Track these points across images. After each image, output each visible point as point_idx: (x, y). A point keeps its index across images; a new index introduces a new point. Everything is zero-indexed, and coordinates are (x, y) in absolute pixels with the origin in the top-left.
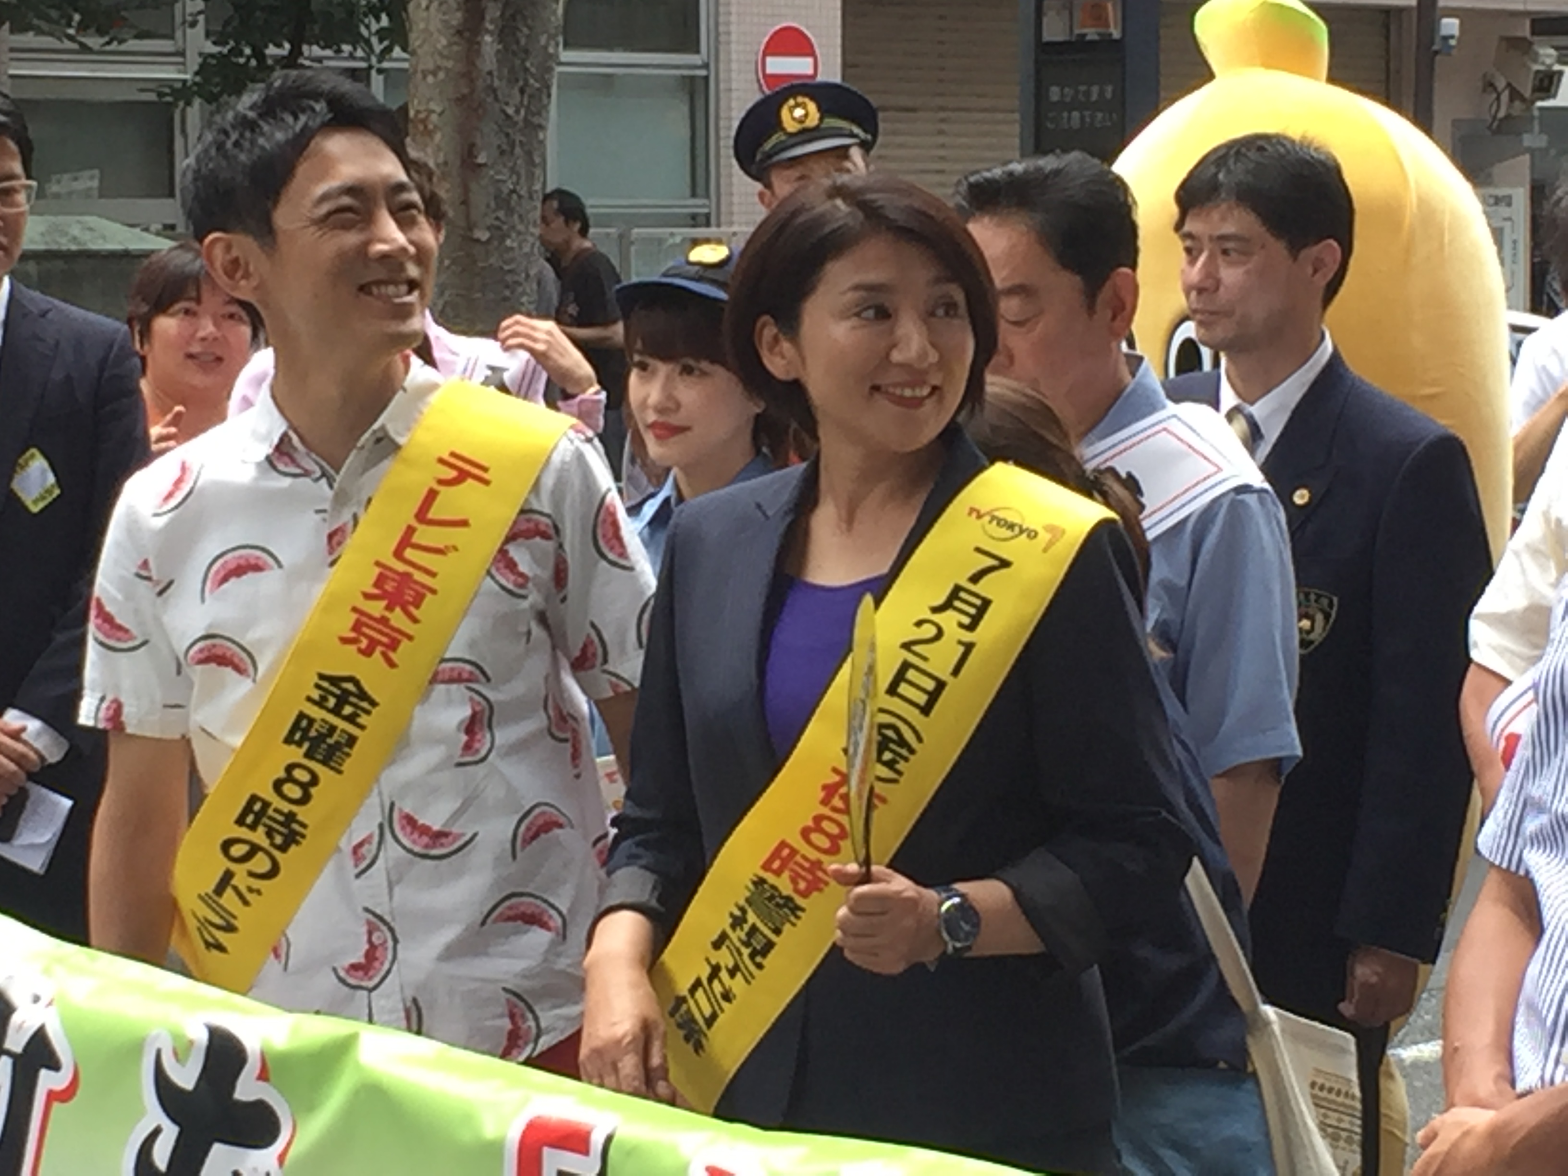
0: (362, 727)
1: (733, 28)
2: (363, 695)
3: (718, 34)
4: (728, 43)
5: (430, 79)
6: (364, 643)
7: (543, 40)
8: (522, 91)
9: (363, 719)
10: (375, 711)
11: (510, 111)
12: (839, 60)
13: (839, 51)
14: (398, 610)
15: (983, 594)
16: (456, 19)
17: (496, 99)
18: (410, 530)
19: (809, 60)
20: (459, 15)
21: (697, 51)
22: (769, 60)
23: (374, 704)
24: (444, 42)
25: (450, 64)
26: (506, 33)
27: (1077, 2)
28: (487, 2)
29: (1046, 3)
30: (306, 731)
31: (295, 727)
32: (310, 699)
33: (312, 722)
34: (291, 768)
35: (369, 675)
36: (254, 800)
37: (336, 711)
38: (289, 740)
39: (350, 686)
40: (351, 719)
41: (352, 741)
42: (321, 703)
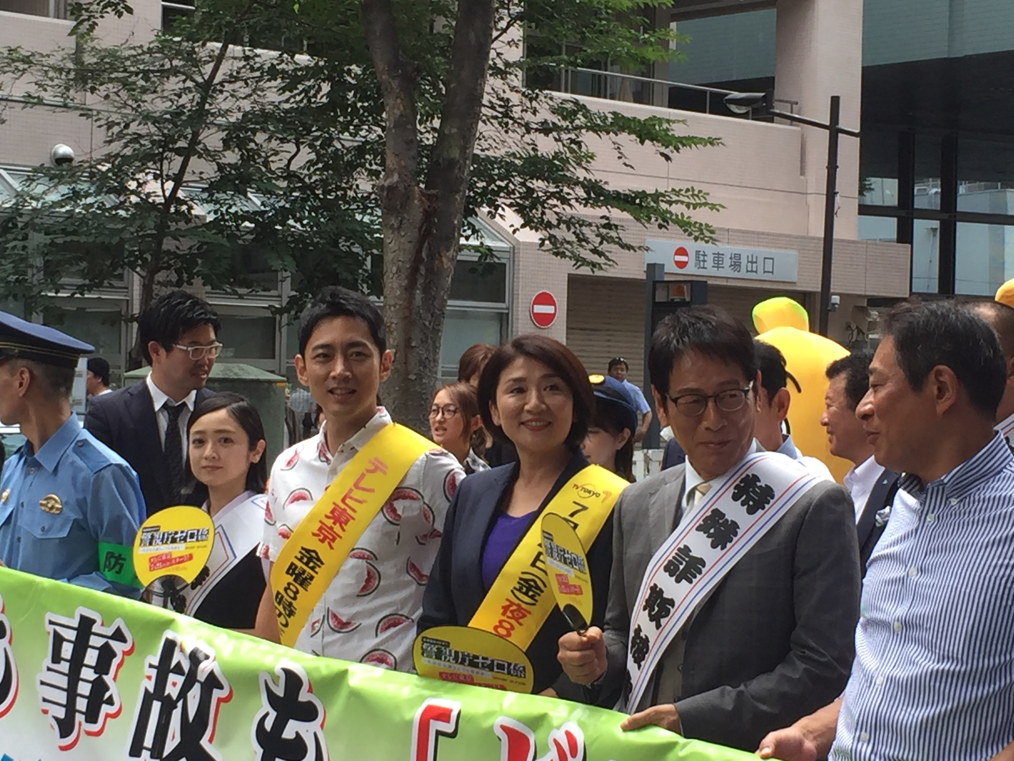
0: (317, 573)
1: (520, 292)
2: (319, 559)
3: (513, 294)
4: (518, 298)
5: (392, 308)
6: (322, 537)
7: (442, 293)
8: (432, 316)
9: (317, 569)
10: (323, 566)
11: (427, 323)
12: (565, 307)
13: (566, 303)
14: (338, 525)
15: (576, 522)
16: (404, 283)
17: (421, 318)
18: (351, 490)
19: (553, 307)
20: (406, 281)
21: (504, 302)
22: (535, 306)
23: (322, 563)
24: (398, 293)
25: (401, 302)
26: (426, 290)
27: (671, 285)
28: (418, 276)
29: (657, 285)
30: (294, 570)
31: (290, 568)
32: (296, 557)
33: (296, 567)
34: (289, 584)
35: (322, 550)
36: (278, 593)
37: (307, 564)
38: (287, 573)
39: (313, 554)
40: (313, 568)
41: (312, 578)
42: (301, 560)
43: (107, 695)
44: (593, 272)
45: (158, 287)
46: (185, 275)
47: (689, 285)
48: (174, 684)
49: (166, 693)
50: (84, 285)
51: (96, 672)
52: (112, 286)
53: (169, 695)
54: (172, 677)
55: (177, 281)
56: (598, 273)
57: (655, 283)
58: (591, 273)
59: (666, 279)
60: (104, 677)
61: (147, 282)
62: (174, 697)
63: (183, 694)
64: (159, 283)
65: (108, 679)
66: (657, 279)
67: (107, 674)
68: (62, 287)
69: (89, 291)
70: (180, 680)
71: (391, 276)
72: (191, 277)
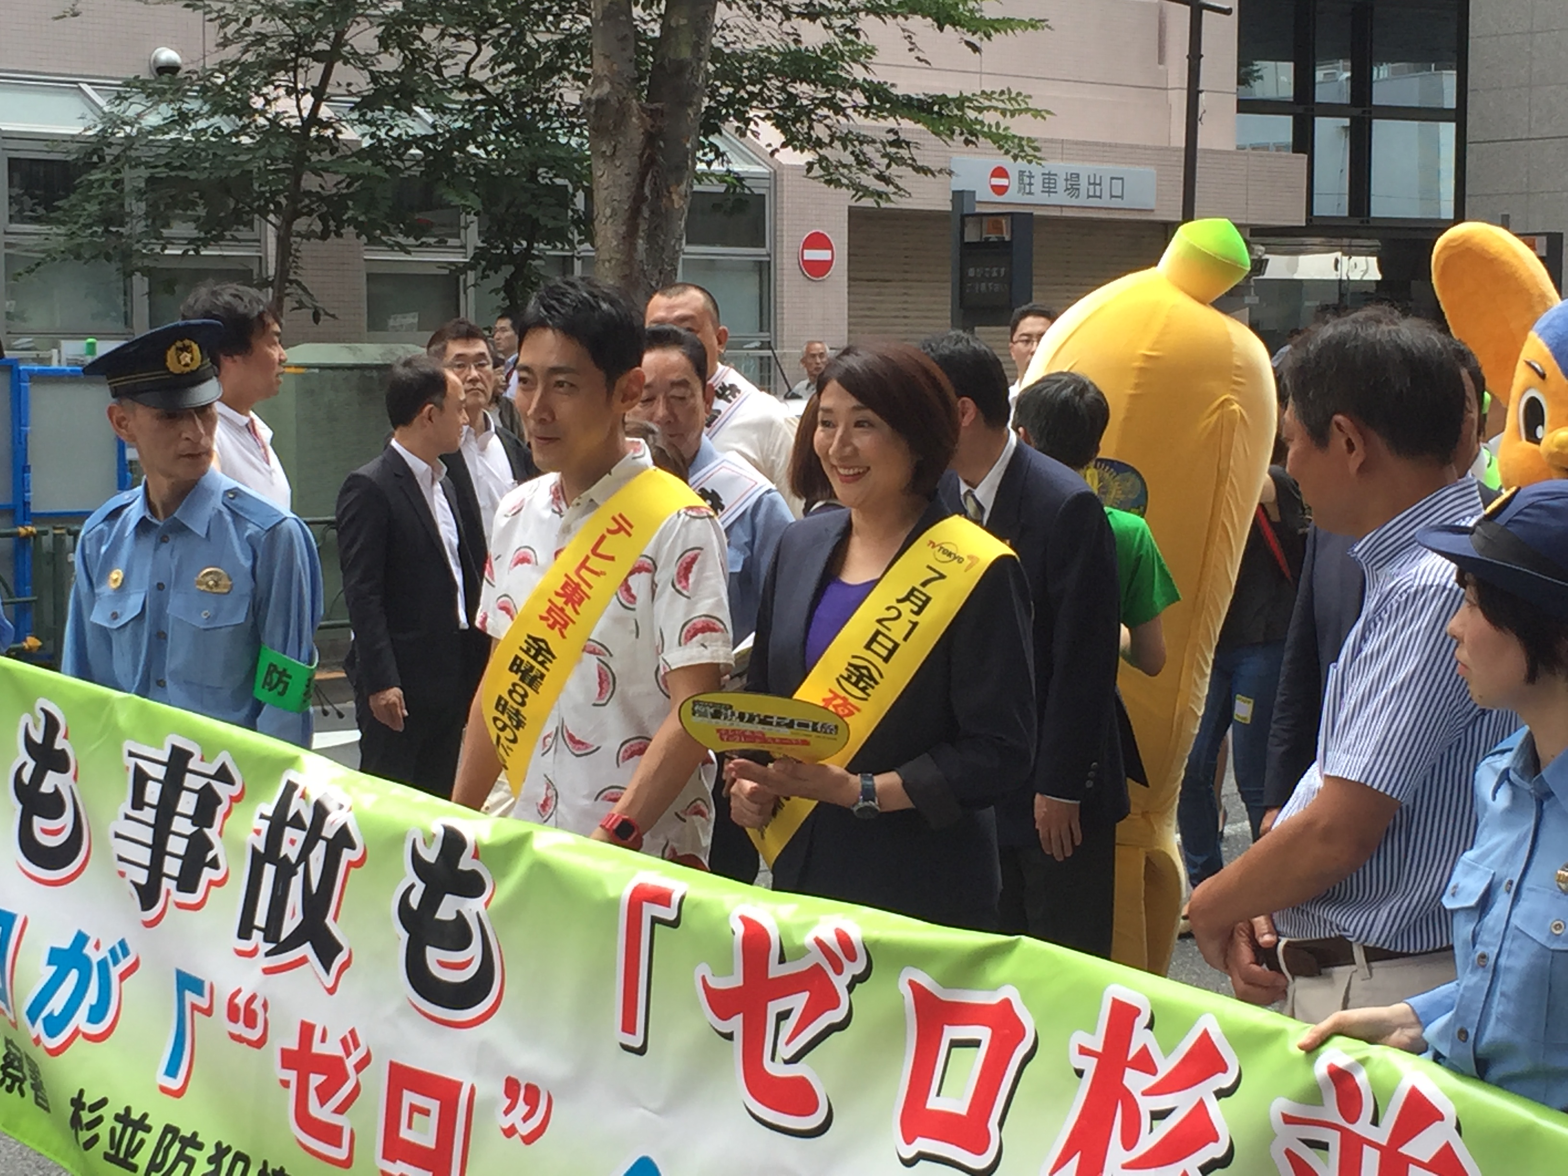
0: (547, 669)
1: (785, 232)
2: (549, 651)
5: (607, 264)
6: (551, 621)
7: (673, 240)
9: (548, 665)
10: (555, 662)
12: (846, 251)
13: (846, 246)
14: (570, 605)
16: (622, 230)
17: (645, 277)
18: (587, 558)
19: (829, 252)
20: (624, 227)
21: (764, 245)
22: (805, 251)
23: (554, 657)
24: (614, 243)
25: (618, 257)
26: (651, 238)
27: (985, 219)
28: (641, 221)
29: (967, 219)
30: (519, 666)
31: (514, 663)
32: (521, 648)
33: (522, 661)
34: (514, 685)
35: (552, 638)
36: (500, 698)
37: (534, 658)
38: (511, 669)
39: (542, 645)
40: (542, 663)
41: (542, 676)
42: (527, 652)
43: (210, 856)
44: (878, 203)
45: (298, 239)
46: (332, 223)
47: (1009, 218)
48: (293, 842)
49: (282, 854)
50: (198, 239)
51: (194, 824)
52: (234, 239)
53: (286, 856)
54: (289, 833)
55: (322, 232)
56: (883, 205)
57: (963, 217)
58: (875, 205)
59: (978, 210)
60: (206, 830)
61: (282, 233)
62: (293, 859)
63: (304, 856)
64: (299, 234)
65: (211, 833)
66: (965, 212)
67: (210, 826)
68: (169, 241)
69: (206, 246)
70: (300, 836)
71: (604, 220)
72: (340, 225)
